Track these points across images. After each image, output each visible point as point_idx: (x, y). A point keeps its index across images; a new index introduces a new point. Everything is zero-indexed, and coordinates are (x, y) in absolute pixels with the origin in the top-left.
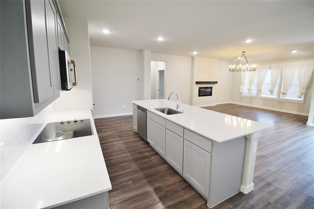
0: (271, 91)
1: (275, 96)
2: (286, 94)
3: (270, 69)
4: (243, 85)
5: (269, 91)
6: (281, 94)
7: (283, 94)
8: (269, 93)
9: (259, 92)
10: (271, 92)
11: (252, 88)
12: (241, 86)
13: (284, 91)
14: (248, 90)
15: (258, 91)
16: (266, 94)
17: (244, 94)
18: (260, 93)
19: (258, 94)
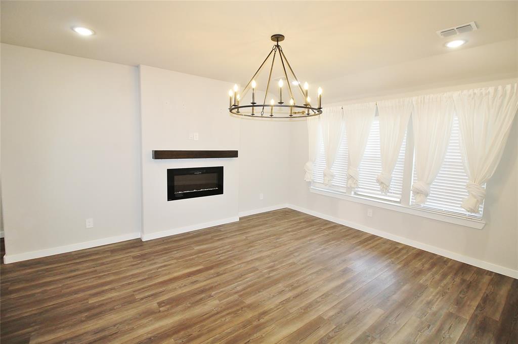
0: (382, 183)
1: (394, 196)
2: (427, 195)
3: (377, 114)
4: (312, 161)
5: (378, 181)
6: (411, 192)
7: (417, 192)
8: (379, 187)
9: (350, 182)
10: (384, 186)
11: (333, 169)
13: (420, 186)
14: (325, 175)
15: (348, 179)
16: (369, 190)
17: (317, 187)
18: (353, 186)
19: (349, 189)
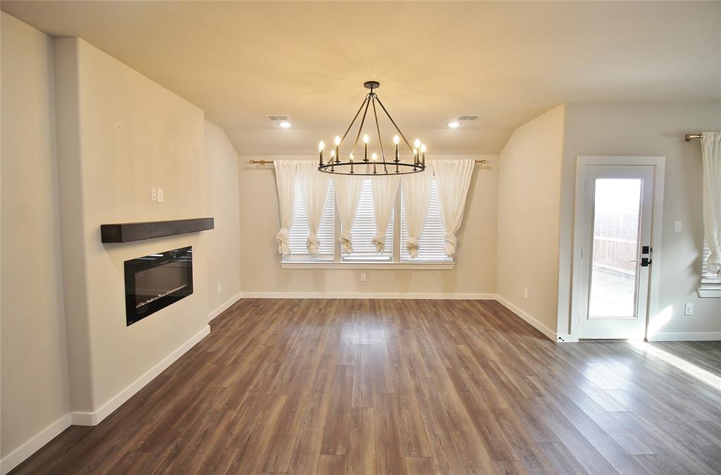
0: (380, 243)
1: (387, 256)
2: (418, 248)
4: (288, 228)
5: (373, 242)
7: (411, 247)
8: (374, 248)
9: (345, 246)
11: (320, 235)
12: (283, 231)
13: (412, 240)
14: (308, 242)
16: (363, 253)
17: (293, 260)
18: (349, 250)
19: (338, 256)
